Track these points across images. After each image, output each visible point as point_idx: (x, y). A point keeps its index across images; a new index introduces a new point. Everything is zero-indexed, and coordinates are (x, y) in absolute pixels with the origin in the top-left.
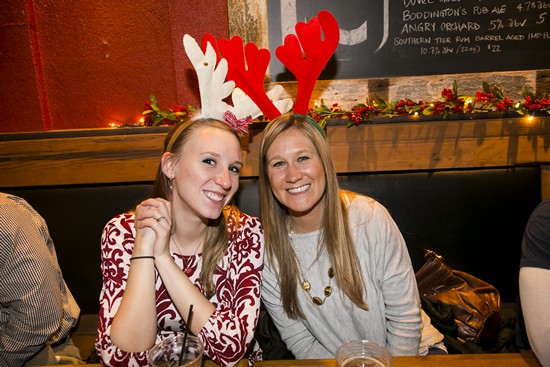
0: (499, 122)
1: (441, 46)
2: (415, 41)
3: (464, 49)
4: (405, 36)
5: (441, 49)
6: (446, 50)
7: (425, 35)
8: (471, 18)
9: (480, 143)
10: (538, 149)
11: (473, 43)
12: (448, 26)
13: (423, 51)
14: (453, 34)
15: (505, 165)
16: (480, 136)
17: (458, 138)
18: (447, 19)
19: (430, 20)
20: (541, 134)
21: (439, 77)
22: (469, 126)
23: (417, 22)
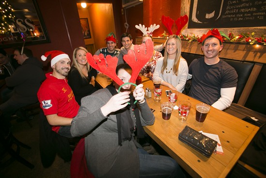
0: (244, 46)
1: (238, 18)
2: (229, 16)
3: (247, 18)
4: (227, 14)
5: (238, 19)
6: (240, 19)
7: (233, 14)
8: (253, 6)
9: (235, 52)
10: (256, 57)
11: (252, 16)
12: (243, 10)
13: (231, 19)
14: (243, 13)
15: (241, 60)
16: (236, 49)
17: (228, 49)
18: (243, 8)
19: (236, 9)
20: (260, 52)
21: (233, 28)
22: (233, 46)
23: (231, 9)
